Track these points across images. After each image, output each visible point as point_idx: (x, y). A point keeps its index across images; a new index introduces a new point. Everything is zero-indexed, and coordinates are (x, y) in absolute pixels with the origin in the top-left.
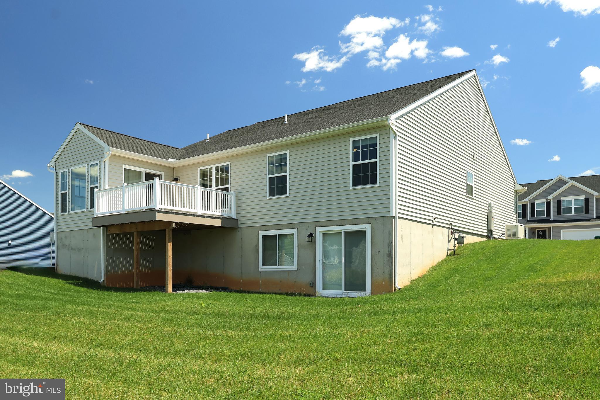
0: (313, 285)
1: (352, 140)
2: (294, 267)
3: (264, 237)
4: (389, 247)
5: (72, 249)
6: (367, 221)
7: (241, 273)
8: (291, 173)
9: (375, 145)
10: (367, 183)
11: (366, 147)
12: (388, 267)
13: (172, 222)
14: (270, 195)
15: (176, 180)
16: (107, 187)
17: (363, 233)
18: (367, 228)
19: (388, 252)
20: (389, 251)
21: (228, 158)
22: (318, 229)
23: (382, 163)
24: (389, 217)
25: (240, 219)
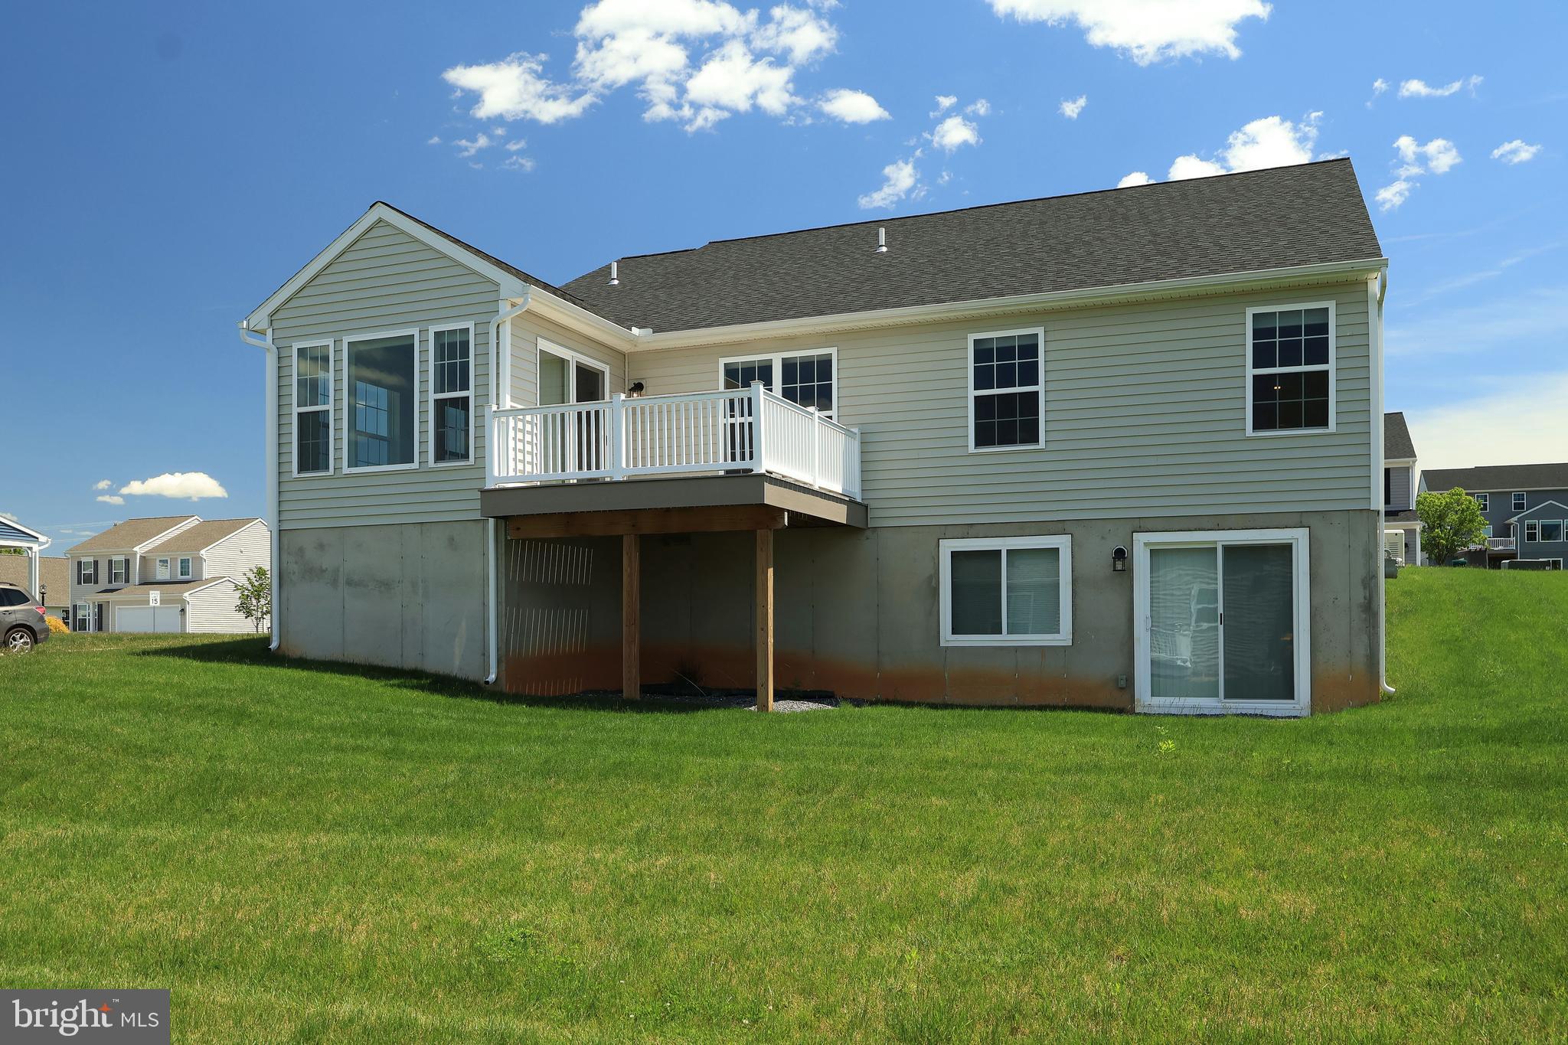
0: (1127, 684)
1: (1250, 312)
2: (1063, 637)
3: (955, 555)
4: (1365, 588)
5: (350, 583)
6: (1298, 520)
7: (878, 652)
8: (1052, 386)
9: (1324, 328)
10: (1297, 425)
11: (1295, 331)
12: (1365, 638)
13: (782, 510)
14: (978, 444)
15: (638, 387)
16: (508, 403)
17: (1285, 550)
18: (1299, 539)
19: (1362, 600)
20: (1365, 598)
21: (828, 338)
22: (1140, 539)
23: (1344, 375)
24: (1365, 513)
25: (872, 504)
